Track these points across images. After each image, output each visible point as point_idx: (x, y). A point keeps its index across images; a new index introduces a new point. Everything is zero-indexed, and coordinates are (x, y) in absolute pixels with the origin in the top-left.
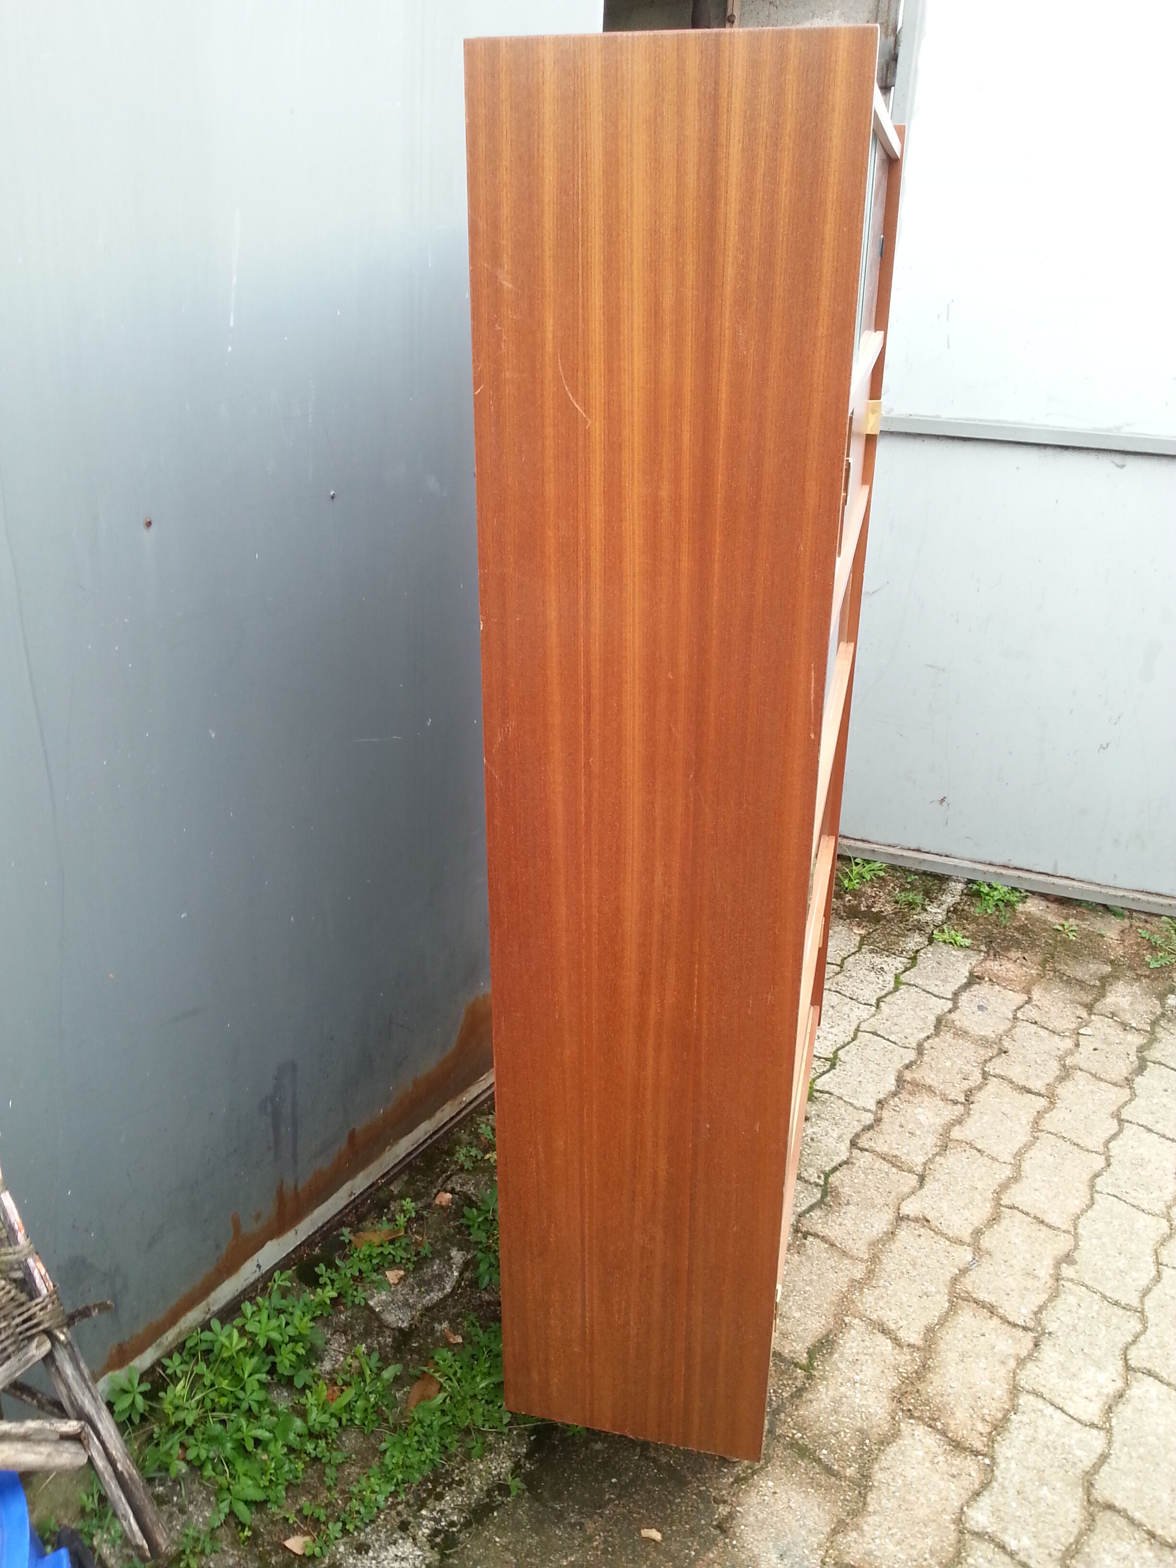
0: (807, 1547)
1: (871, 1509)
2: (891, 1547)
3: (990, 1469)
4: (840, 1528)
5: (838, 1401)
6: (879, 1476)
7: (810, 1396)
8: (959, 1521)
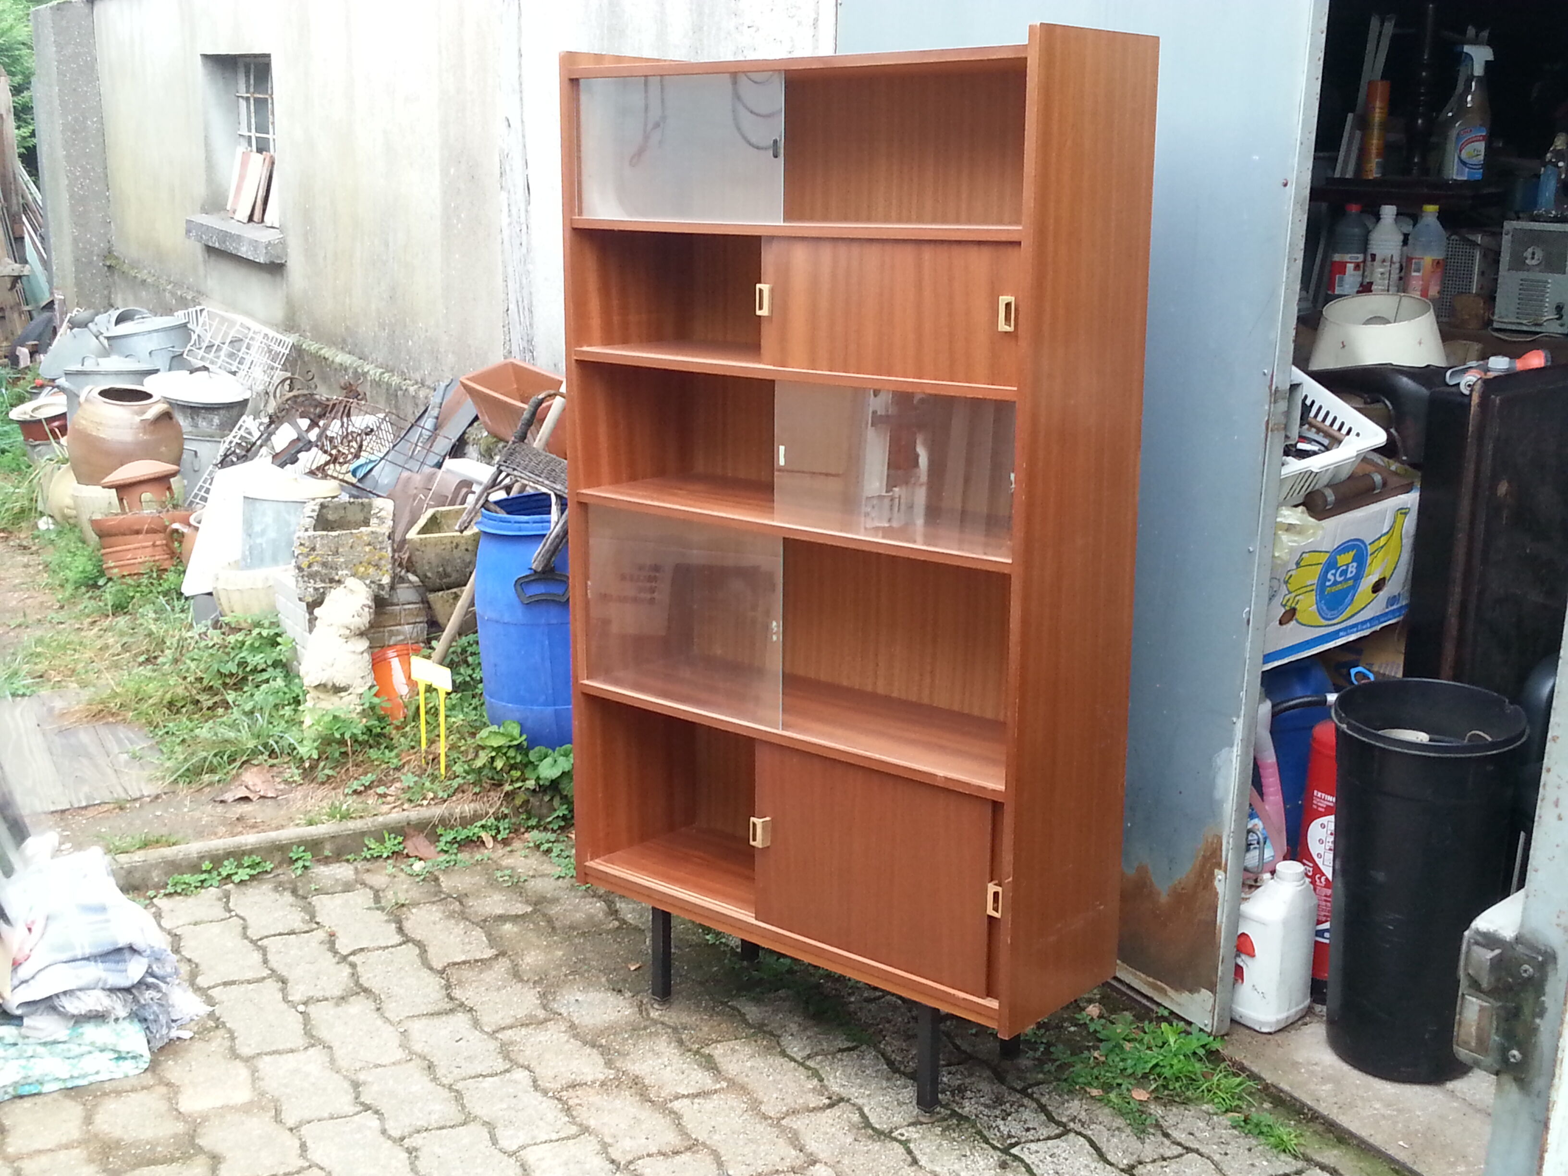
0: (574, 1011)
1: (572, 1040)
2: (542, 1039)
3: (545, 1093)
4: (572, 1026)
5: (658, 1054)
6: (588, 1050)
7: (673, 1045)
8: (528, 1068)
